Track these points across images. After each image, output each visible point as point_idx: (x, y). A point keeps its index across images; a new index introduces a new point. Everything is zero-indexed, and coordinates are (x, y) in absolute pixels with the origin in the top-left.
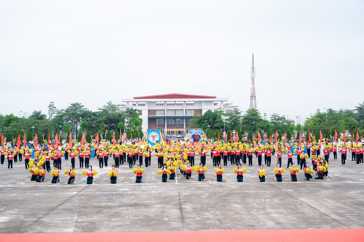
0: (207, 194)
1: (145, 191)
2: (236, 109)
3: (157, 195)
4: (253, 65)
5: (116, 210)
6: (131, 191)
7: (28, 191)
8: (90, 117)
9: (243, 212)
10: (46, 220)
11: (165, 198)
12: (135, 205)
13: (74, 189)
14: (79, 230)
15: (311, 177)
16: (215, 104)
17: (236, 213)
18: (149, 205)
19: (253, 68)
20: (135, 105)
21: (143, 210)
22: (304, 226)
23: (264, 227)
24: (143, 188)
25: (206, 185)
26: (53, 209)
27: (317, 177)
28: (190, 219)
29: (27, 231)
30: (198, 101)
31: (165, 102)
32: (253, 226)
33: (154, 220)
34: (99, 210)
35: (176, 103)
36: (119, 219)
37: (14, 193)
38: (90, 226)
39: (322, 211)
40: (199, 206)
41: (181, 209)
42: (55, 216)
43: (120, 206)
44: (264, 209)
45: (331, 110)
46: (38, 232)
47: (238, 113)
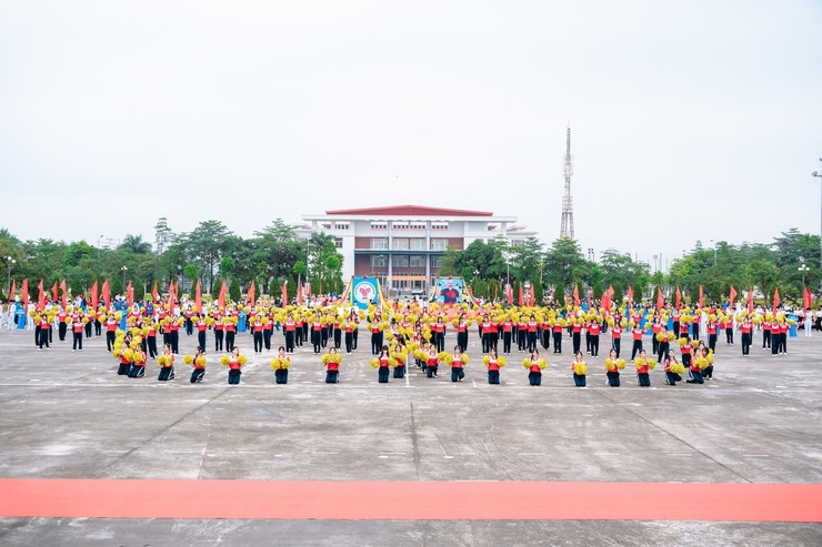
0: (468, 409)
1: (344, 400)
2: (531, 239)
3: (368, 409)
4: (568, 150)
5: (284, 438)
6: (316, 400)
7: (111, 395)
8: (238, 249)
9: (539, 446)
10: (145, 453)
11: (383, 414)
12: (323, 428)
13: (202, 394)
14: (209, 476)
15: (680, 379)
16: (490, 228)
17: (525, 449)
18: (351, 429)
19: (568, 157)
20: (329, 227)
21: (339, 437)
22: (661, 477)
23: (578, 478)
24: (341, 394)
25: (466, 391)
26: (160, 432)
27: (690, 379)
28: (433, 459)
29: (104, 475)
30: (456, 222)
31: (389, 221)
32: (556, 475)
33: (359, 458)
34: (251, 436)
35: (412, 224)
36: (289, 455)
37: (82, 398)
38: (231, 468)
39: (698, 447)
40: (450, 433)
41: (414, 438)
42: (163, 445)
43: (291, 429)
44: (581, 440)
45: (724, 244)
46: (128, 478)
47: (535, 247)
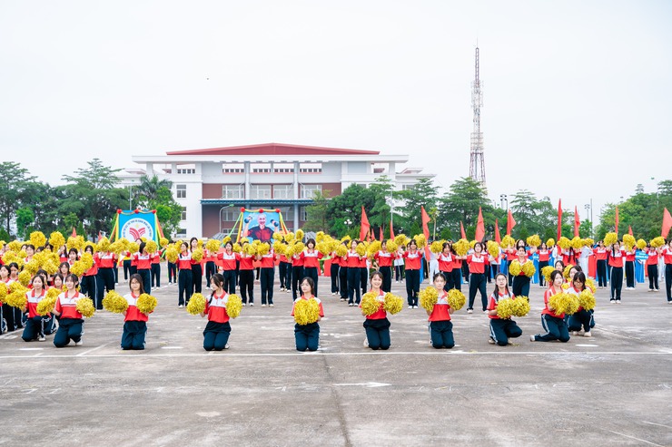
2: (423, 181)
4: (477, 75)
8: (42, 198)
16: (376, 171)
19: (477, 83)
20: (169, 171)
27: (543, 333)
30: (330, 163)
31: (247, 163)
35: (276, 166)
45: (669, 184)
47: (429, 191)
